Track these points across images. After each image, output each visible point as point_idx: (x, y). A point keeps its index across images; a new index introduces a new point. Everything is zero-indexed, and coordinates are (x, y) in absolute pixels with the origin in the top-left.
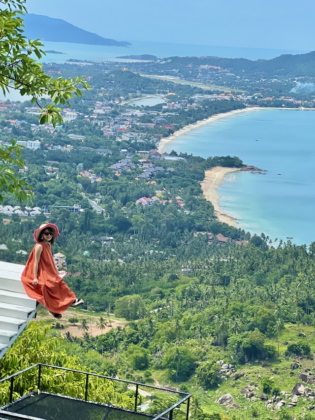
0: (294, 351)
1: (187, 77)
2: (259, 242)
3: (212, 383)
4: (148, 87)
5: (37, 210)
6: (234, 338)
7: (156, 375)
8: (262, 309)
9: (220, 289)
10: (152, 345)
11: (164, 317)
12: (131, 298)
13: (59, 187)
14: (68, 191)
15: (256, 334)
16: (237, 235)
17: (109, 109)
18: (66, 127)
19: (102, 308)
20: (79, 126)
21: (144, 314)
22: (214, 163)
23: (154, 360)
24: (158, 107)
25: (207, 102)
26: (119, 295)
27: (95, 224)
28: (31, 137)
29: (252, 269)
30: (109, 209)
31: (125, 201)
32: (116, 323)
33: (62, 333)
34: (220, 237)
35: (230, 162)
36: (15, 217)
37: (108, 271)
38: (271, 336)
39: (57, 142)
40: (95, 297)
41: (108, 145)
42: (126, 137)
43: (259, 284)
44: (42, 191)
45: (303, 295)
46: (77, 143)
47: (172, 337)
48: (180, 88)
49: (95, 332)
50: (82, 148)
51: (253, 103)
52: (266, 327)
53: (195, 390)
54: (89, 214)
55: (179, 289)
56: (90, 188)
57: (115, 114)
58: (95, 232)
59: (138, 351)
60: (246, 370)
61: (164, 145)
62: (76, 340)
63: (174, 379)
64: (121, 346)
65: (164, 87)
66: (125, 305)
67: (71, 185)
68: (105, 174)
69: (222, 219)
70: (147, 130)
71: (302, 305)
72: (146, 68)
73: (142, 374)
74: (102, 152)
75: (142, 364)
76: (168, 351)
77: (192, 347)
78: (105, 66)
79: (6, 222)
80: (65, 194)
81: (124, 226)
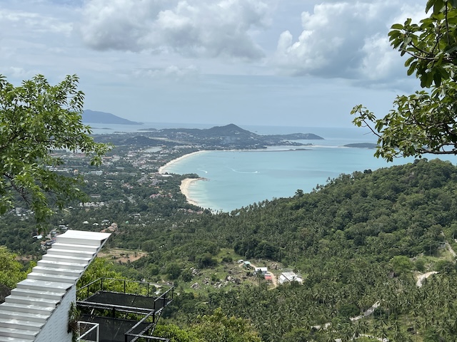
0: (225, 260)
1: (171, 138)
2: (207, 212)
3: (188, 278)
4: (153, 144)
5: (102, 204)
6: (198, 257)
7: (162, 277)
8: (210, 243)
9: (192, 235)
10: (160, 263)
11: (165, 249)
12: (149, 242)
13: (113, 192)
14: (117, 194)
15: (208, 255)
16: (198, 209)
17: (135, 154)
18: (115, 164)
19: (135, 248)
20: (121, 163)
21: (156, 249)
22: (184, 177)
23: (162, 270)
24: (158, 153)
25: (181, 149)
26: (143, 241)
27: (131, 208)
28: (98, 169)
29: (205, 224)
30: (137, 201)
31: (144, 197)
32: (142, 254)
33: (117, 261)
34: (190, 210)
35: (192, 176)
36: (92, 208)
37: (136, 230)
38: (215, 255)
39: (110, 171)
40: (132, 242)
41: (135, 171)
42: (144, 167)
43: (209, 231)
44: (104, 194)
45: (229, 235)
46: (121, 171)
47: (169, 259)
48: (168, 143)
49: (133, 259)
50: (123, 173)
51: (202, 149)
52: (213, 251)
53: (181, 282)
54: (128, 204)
55: (172, 236)
56: (126, 191)
57: (138, 156)
58: (131, 212)
59: (154, 266)
60: (203, 271)
61: (162, 170)
62: (124, 264)
63: (171, 278)
64: (146, 264)
65: (161, 143)
66: (146, 245)
67: (119, 190)
68: (135, 184)
69: (190, 203)
70: (154, 163)
71: (228, 240)
72: (152, 135)
73: (156, 277)
74: (133, 174)
75: (156, 272)
76: (168, 265)
77: (178, 263)
78: (132, 134)
79: (87, 210)
80: (115, 195)
81: (144, 208)
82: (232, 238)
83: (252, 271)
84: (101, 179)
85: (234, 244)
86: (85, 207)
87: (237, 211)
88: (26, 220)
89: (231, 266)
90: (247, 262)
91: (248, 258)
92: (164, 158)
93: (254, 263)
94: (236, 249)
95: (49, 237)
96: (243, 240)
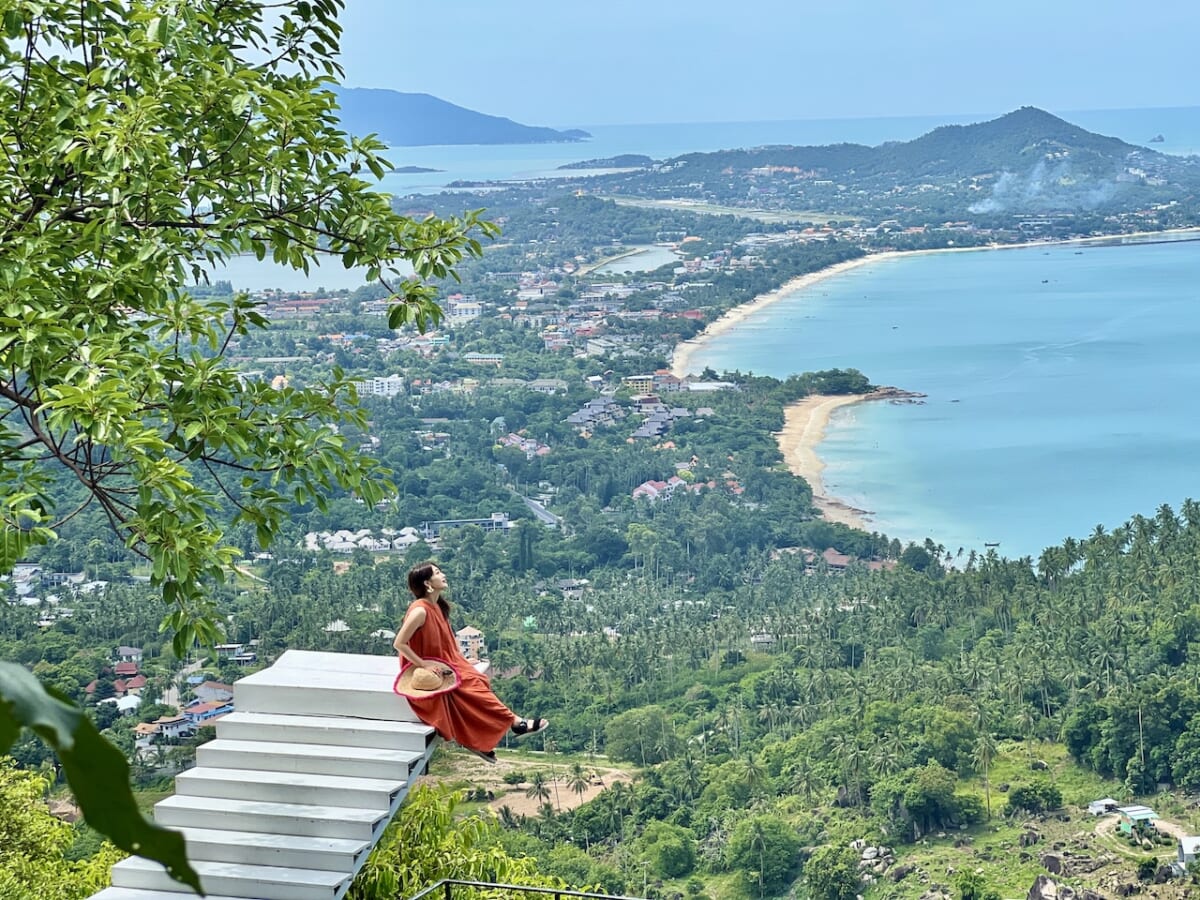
0: (1023, 802)
1: (724, 197)
2: (921, 559)
3: (842, 892)
4: (637, 230)
5: (409, 535)
6: (884, 784)
7: (714, 886)
8: (944, 715)
9: (844, 676)
10: (698, 817)
11: (719, 751)
12: (640, 714)
13: (454, 477)
14: (476, 484)
15: (933, 774)
16: (871, 547)
17: (552, 288)
18: (458, 337)
19: (575, 743)
20: (487, 331)
21: (674, 748)
22: (797, 390)
23: (709, 853)
24: (665, 273)
25: (774, 250)
26: (610, 709)
27: (544, 553)
28: (381, 368)
29: (911, 624)
31: (607, 496)
32: (613, 774)
33: (493, 809)
34: (831, 556)
35: (841, 384)
36: (361, 556)
37: (581, 657)
38: (967, 774)
39: (438, 375)
40: (561, 719)
41: (556, 369)
42: (596, 348)
43: (932, 655)
44: (417, 489)
45: (1034, 675)
46: (488, 372)
47: (741, 796)
48: (710, 222)
49: (566, 800)
50: (498, 383)
51: (880, 244)
52: (954, 754)
54: (529, 534)
55: (747, 684)
56: (527, 473)
57: (566, 297)
58: (545, 571)
59: (669, 835)
60: (915, 857)
61: (685, 360)
62: (525, 822)
63: (757, 892)
64: (629, 826)
65: (676, 225)
66: (627, 729)
67: (482, 468)
68: (557, 436)
69: (833, 516)
70: (644, 327)
71: (1034, 698)
72: (627, 184)
73: (681, 887)
74: (546, 386)
75: (679, 864)
76: (736, 829)
77: (788, 815)
78: (534, 190)
79: (342, 567)
80: (469, 491)
81: (610, 552)
82: (1055, 689)
83: (1164, 856)
84: (398, 416)
85: (1068, 720)
86: (328, 556)
87: (1071, 550)
88: (66, 628)
89: (1053, 830)
90: (1139, 812)
91: (1144, 788)
92: (706, 297)
93: (1179, 815)
94: (1080, 742)
95: (171, 697)
96: (1111, 700)
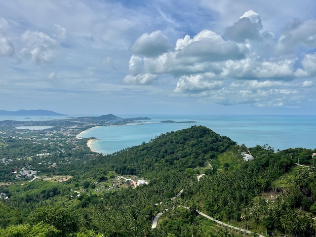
0: (111, 177)
1: (82, 121)
2: (101, 155)
3: (94, 187)
4: (73, 124)
5: (48, 154)
6: (98, 176)
7: (80, 188)
8: (103, 169)
9: (94, 166)
10: (79, 181)
11: (81, 174)
12: (73, 171)
13: (53, 148)
14: (56, 149)
15: (103, 175)
16: (96, 154)
17: (64, 130)
18: (54, 134)
19: (66, 174)
20: (57, 134)
21: (77, 174)
22: (89, 139)
23: (80, 184)
24: (76, 128)
25: (86, 126)
26: (70, 170)
27: (63, 155)
28: (46, 137)
29: (100, 161)
30: (66, 152)
31: (70, 149)
32: (70, 177)
33: (57, 181)
34: (92, 154)
35: (93, 138)
36: (43, 156)
37: (67, 165)
38: (106, 175)
39: (52, 138)
40: (64, 172)
41: (64, 137)
42: (69, 135)
43: (102, 163)
44: (49, 149)
45: (112, 165)
46: (57, 137)
47: (84, 178)
48: (80, 123)
49: (65, 180)
50: (58, 139)
51: (97, 126)
52: (105, 173)
53: (90, 189)
54: (61, 153)
55: (84, 167)
56: (61, 147)
57: (66, 130)
58: (63, 157)
59: (76, 183)
60: (101, 183)
61: (77, 136)
62: (61, 183)
63: (85, 188)
64: (72, 182)
65: (77, 124)
66: (71, 173)
67: (57, 147)
68: (64, 144)
69: (92, 151)
70: (73, 133)
71: (112, 167)
72: (72, 120)
73: (77, 188)
74: (64, 139)
75: (77, 186)
76: (82, 182)
77: (88, 180)
78: (62, 120)
79: (41, 157)
80: (55, 149)
81: (70, 155)
82: (114, 166)
83: (124, 181)
84: (47, 142)
85: (115, 169)
86: (39, 156)
87: (115, 153)
88: (8, 164)
89: (114, 179)
90: (122, 177)
91: (122, 175)
92: (79, 131)
93: (125, 177)
94: (116, 171)
95: (21, 172)
96: (119, 167)
